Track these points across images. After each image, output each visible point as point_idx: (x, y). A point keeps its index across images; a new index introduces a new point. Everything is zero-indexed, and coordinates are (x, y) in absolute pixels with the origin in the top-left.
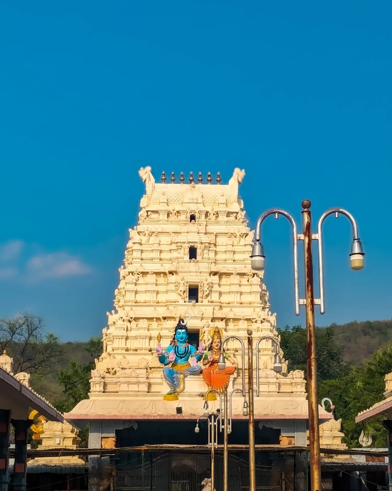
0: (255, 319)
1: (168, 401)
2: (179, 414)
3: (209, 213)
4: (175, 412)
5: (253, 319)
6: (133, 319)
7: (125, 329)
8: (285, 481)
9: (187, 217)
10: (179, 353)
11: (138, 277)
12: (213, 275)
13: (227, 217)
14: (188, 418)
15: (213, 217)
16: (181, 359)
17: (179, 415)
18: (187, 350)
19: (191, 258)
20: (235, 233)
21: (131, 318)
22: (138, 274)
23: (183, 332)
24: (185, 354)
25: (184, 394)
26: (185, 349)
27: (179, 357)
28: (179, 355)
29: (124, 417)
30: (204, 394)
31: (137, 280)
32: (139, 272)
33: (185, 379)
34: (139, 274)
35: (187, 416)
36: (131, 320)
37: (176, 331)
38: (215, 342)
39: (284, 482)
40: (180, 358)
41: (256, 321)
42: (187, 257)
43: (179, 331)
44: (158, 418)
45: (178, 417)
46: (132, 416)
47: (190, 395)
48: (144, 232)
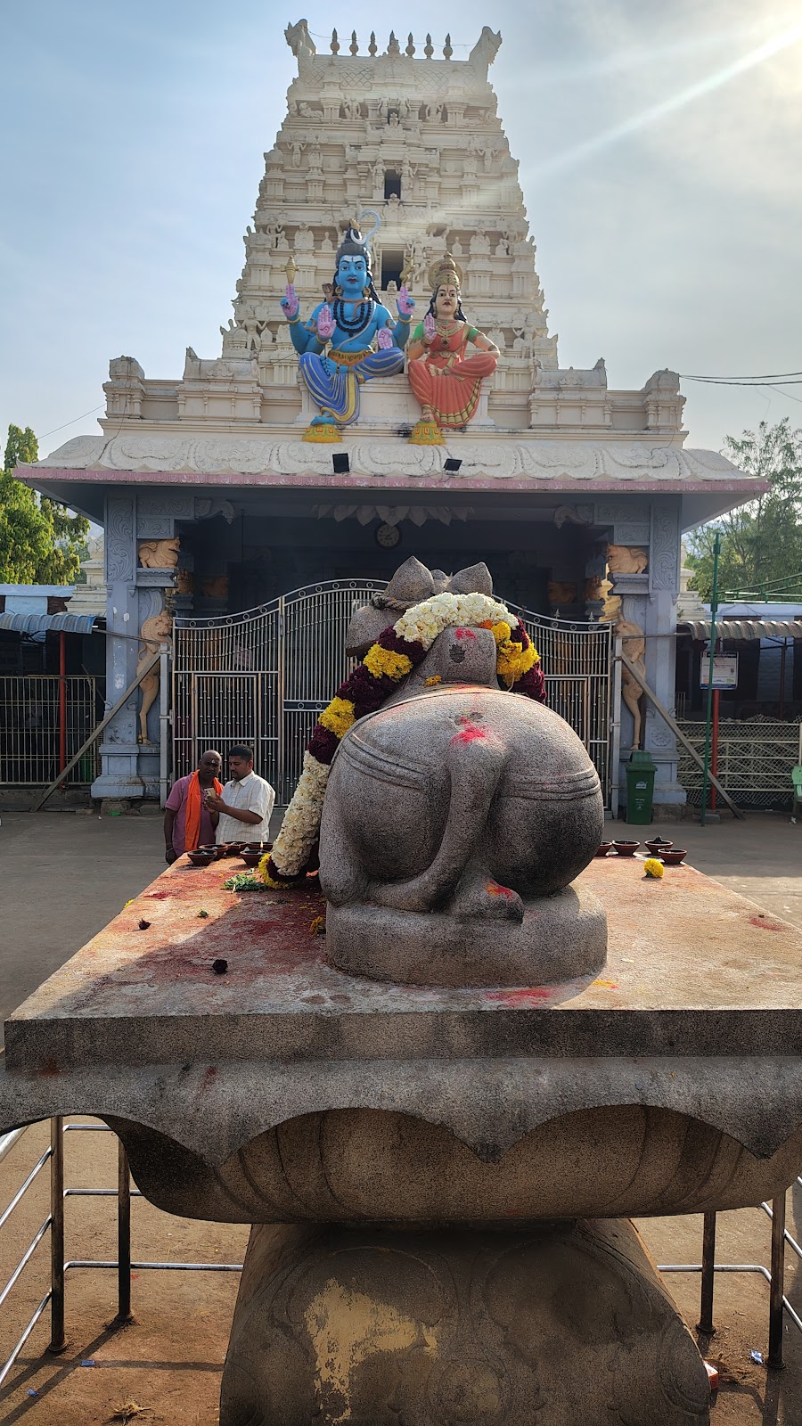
0: (520, 329)
1: (313, 444)
2: (339, 472)
3: (428, 108)
4: (330, 469)
5: (516, 330)
6: (264, 325)
7: (249, 346)
8: (623, 661)
9: (381, 114)
10: (347, 319)
11: (277, 239)
12: (434, 236)
13: (464, 117)
14: (364, 484)
15: (435, 119)
16: (351, 336)
17: (339, 475)
18: (366, 312)
19: (387, 196)
20: (481, 151)
21: (262, 323)
22: (277, 232)
23: (357, 263)
24: (362, 323)
25: (356, 427)
26: (363, 310)
27: (345, 330)
28: (346, 326)
29: (185, 477)
30: (411, 429)
31: (275, 245)
32: (279, 226)
33: (362, 389)
34: (279, 230)
35: (361, 479)
36: (262, 328)
37: (340, 258)
38: (442, 292)
39: (619, 664)
40: (346, 334)
41: (523, 333)
42: (379, 194)
43: (347, 258)
44: (282, 482)
45: (340, 480)
46: (208, 475)
47: (372, 433)
48: (290, 144)
